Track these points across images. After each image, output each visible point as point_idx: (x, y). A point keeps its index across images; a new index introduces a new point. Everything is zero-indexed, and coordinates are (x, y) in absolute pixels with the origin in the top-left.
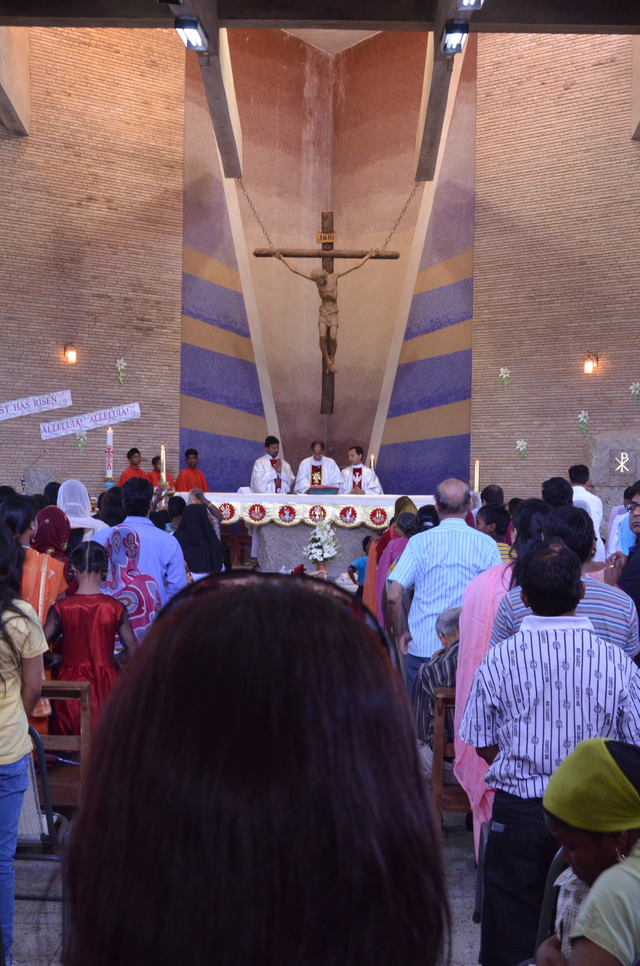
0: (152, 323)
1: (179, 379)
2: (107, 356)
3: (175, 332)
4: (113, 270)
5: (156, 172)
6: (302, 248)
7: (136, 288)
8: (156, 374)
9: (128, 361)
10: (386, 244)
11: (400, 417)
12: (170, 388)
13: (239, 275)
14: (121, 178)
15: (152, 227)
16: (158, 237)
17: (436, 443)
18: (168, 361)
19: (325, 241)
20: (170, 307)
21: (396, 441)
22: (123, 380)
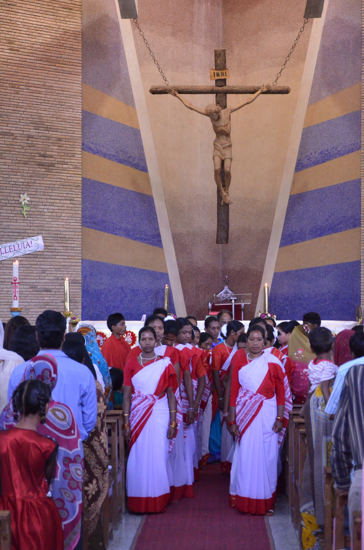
0: (54, 159)
1: (80, 212)
2: (11, 191)
3: (76, 167)
4: (16, 109)
5: (55, 14)
6: (195, 84)
7: (37, 125)
8: (57, 208)
9: (32, 196)
10: (277, 79)
11: (293, 245)
12: (72, 221)
13: (136, 112)
14: (21, 20)
15: (52, 67)
16: (58, 77)
17: (327, 270)
18: (69, 195)
19: (218, 78)
20: (71, 143)
21: (289, 269)
22: (26, 215)
